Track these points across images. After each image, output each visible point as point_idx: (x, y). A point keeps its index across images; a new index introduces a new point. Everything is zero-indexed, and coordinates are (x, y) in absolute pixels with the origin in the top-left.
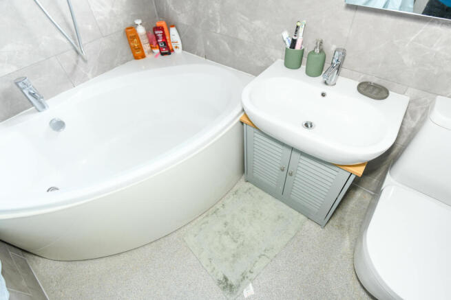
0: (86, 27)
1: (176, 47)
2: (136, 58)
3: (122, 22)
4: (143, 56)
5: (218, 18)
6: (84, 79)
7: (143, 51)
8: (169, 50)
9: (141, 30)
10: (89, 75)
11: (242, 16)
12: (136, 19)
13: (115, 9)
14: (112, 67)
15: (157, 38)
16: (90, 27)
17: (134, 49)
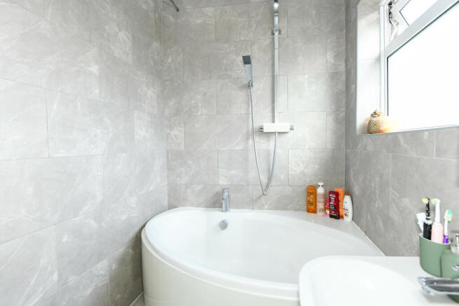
0: (279, 175)
1: (346, 215)
2: (308, 211)
3: (309, 181)
4: (315, 212)
5: (377, 192)
6: (261, 208)
7: (316, 207)
8: (339, 215)
9: (320, 191)
10: (266, 207)
11: (394, 192)
12: (320, 182)
13: (306, 171)
14: (285, 209)
15: (330, 200)
16: (282, 176)
17: (309, 203)
